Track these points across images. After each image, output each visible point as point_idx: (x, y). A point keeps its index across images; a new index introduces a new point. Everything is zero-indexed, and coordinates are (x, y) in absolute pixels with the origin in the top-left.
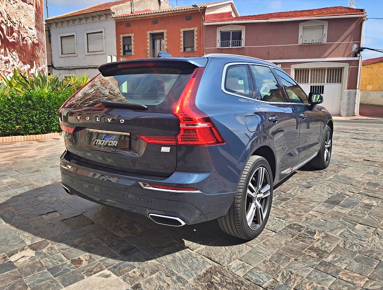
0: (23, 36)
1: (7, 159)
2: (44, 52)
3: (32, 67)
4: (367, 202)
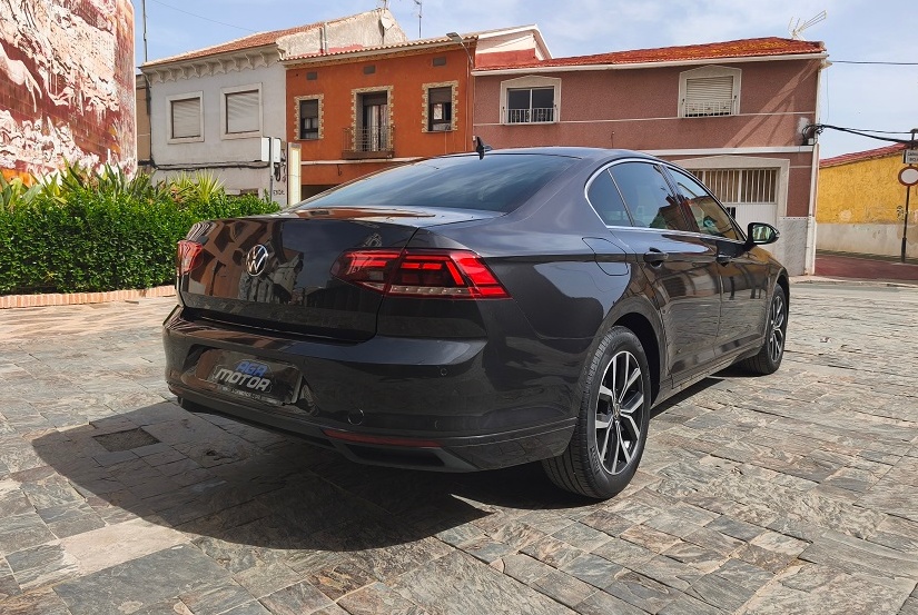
0: (86, 96)
2: (130, 130)
3: (103, 158)
4: (748, 418)
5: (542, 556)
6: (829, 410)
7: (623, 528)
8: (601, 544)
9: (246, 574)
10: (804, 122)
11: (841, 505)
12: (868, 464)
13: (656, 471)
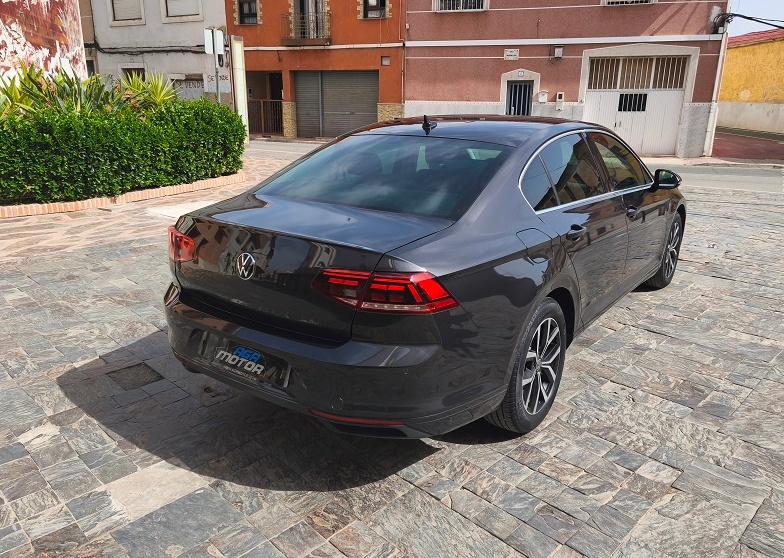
1: (13, 252)
2: (75, 20)
3: (52, 52)
4: (641, 342)
5: (480, 491)
6: (709, 328)
7: (540, 462)
8: (524, 477)
9: (257, 516)
10: (716, 10)
11: (709, 432)
12: (733, 387)
13: (567, 399)
